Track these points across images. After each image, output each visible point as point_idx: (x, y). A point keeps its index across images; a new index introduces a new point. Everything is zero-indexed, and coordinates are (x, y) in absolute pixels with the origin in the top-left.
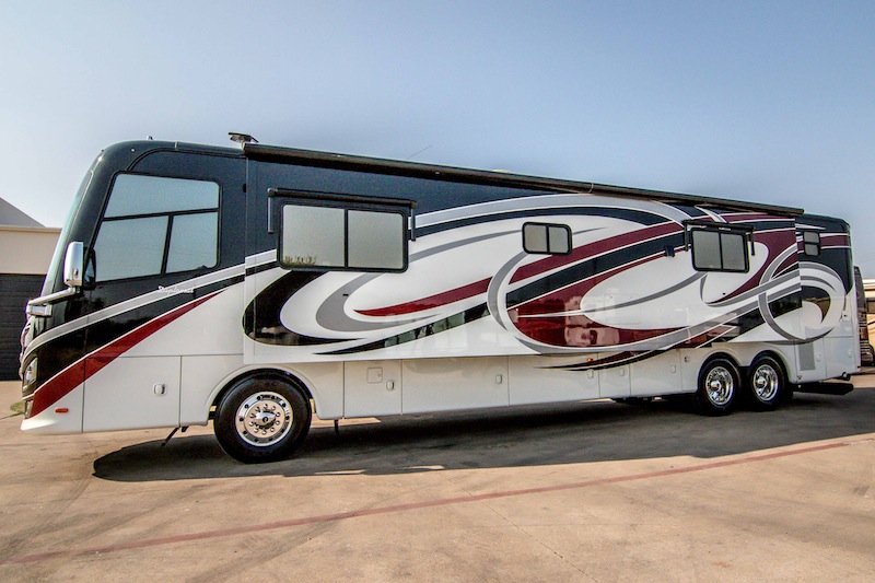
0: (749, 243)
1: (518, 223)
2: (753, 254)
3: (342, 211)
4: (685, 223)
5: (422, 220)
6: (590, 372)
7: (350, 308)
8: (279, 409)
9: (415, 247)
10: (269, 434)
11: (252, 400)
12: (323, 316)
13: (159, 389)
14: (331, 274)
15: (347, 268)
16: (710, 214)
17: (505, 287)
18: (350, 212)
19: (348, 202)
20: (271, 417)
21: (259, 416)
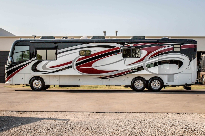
0: (141, 51)
1: (79, 50)
2: (142, 53)
3: (46, 50)
4: (121, 47)
5: (60, 51)
6: (100, 79)
7: (47, 66)
8: (39, 83)
9: (58, 56)
10: (38, 86)
11: (35, 81)
12: (43, 68)
13: (22, 78)
14: (44, 61)
15: (47, 60)
16: (129, 45)
17: (76, 62)
18: (47, 50)
19: (47, 49)
20: (38, 84)
21: (36, 83)
